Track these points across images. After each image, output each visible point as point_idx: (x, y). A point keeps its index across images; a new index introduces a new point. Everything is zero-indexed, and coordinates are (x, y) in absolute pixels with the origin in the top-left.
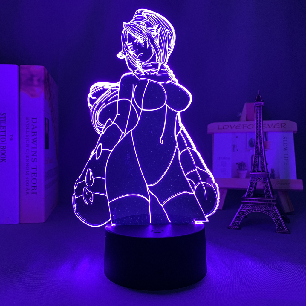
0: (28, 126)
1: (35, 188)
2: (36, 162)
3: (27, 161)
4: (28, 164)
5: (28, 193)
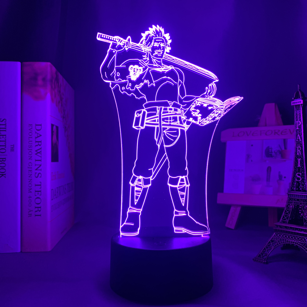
0: (30, 134)
1: (39, 209)
3: (29, 177)
4: (31, 180)
5: (31, 215)
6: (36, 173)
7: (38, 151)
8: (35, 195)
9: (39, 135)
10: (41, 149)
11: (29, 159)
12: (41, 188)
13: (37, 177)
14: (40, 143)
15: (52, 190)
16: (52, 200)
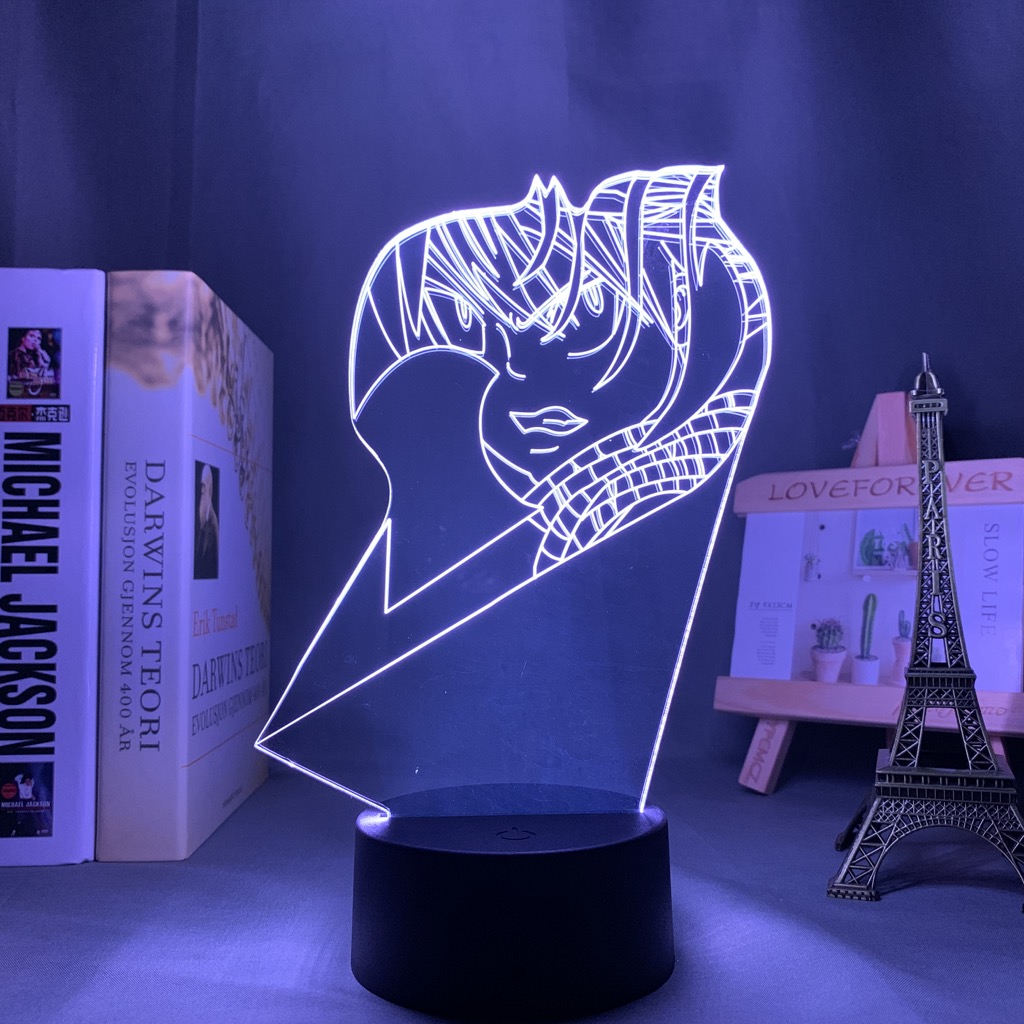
0: (130, 492)
1: (154, 726)
2: (159, 626)
3: (124, 625)
4: (131, 634)
5: (127, 745)
6: (145, 614)
7: (154, 546)
8: (142, 683)
9: (155, 496)
10: (161, 538)
11: (125, 570)
12: (159, 660)
13: (146, 627)
14: (159, 522)
15: (194, 666)
16: (195, 697)
